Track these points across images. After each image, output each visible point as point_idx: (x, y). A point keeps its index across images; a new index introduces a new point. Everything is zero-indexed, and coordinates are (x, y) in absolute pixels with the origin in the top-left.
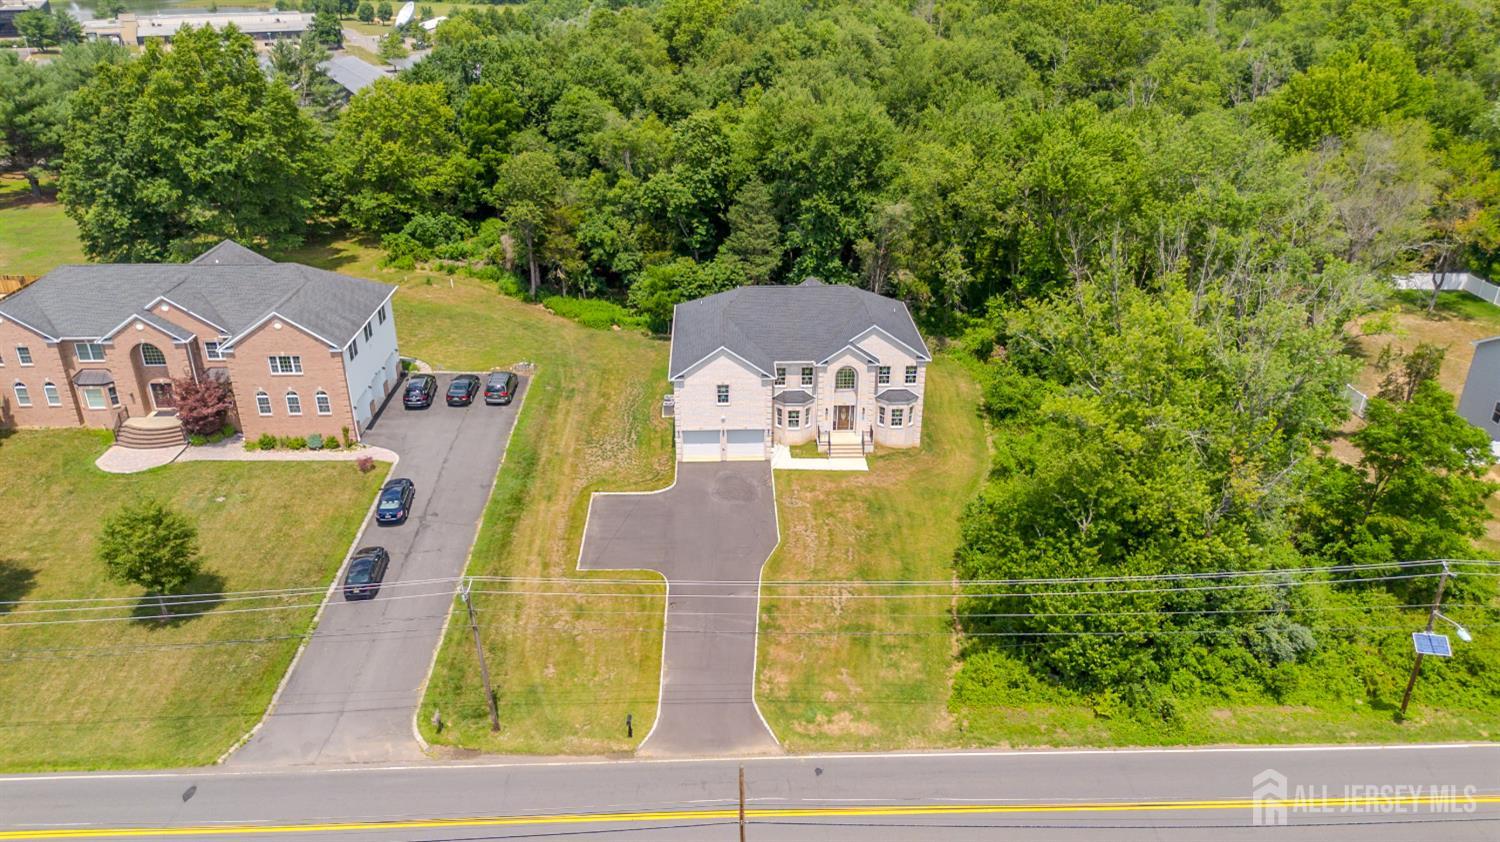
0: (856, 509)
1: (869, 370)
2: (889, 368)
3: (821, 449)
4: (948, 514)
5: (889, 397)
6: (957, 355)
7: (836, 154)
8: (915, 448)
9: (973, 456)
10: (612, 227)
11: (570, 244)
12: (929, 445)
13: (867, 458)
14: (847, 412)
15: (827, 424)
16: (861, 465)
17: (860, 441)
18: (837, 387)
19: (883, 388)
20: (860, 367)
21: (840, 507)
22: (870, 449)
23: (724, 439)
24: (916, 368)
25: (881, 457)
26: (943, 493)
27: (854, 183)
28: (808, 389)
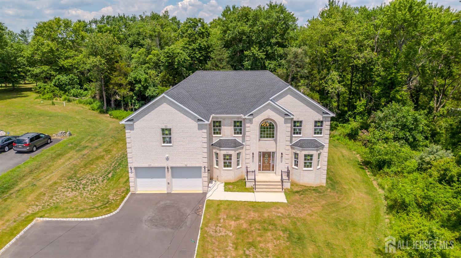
0: (277, 239)
1: (286, 121)
2: (301, 122)
3: (249, 185)
4: (364, 245)
5: (302, 144)
6: (336, 138)
7: (262, 23)
8: (322, 186)
9: (367, 193)
10: (147, 74)
11: (124, 81)
12: (332, 185)
13: (285, 193)
14: (269, 157)
15: (254, 165)
16: (280, 198)
17: (280, 180)
18: (261, 137)
19: (297, 138)
20: (279, 120)
21: (261, 236)
22: (287, 185)
23: (168, 174)
24: (322, 122)
25: (297, 192)
26: (354, 225)
27: (273, 41)
28: (238, 138)
